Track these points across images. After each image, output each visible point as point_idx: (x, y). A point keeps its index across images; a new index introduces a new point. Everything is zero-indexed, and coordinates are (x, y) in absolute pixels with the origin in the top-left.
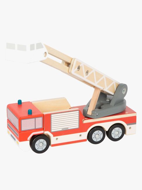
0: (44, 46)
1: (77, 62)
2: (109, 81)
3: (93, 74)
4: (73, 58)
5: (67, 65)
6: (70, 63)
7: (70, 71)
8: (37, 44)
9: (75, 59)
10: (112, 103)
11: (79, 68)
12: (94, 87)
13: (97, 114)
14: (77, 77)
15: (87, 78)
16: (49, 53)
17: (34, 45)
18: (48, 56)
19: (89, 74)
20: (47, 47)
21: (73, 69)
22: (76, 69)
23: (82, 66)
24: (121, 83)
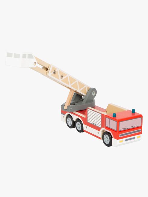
0: (34, 57)
1: (53, 68)
2: (81, 85)
3: (67, 78)
4: (50, 64)
5: (45, 69)
6: (48, 67)
7: (47, 74)
8: (29, 55)
9: (51, 65)
10: (84, 102)
11: (55, 72)
12: (70, 89)
13: (71, 109)
14: (55, 79)
15: (62, 81)
16: (38, 63)
17: (26, 55)
18: (37, 65)
19: (64, 78)
20: (37, 59)
21: (50, 73)
22: (53, 73)
23: (57, 71)
24: (92, 87)
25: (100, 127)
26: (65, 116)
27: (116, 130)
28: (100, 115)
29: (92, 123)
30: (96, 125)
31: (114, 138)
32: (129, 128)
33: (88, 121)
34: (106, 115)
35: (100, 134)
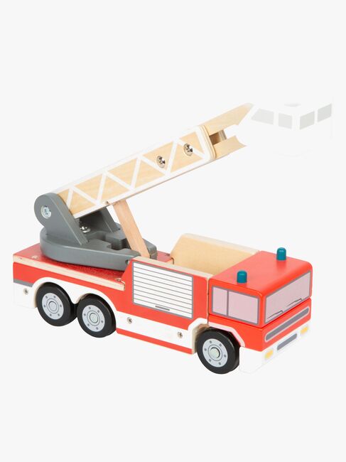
25: (190, 316)
26: (33, 289)
27: (256, 322)
28: (190, 279)
29: (153, 306)
30: (171, 311)
31: (247, 346)
32: (285, 309)
33: (135, 301)
34: (211, 280)
35: (188, 339)
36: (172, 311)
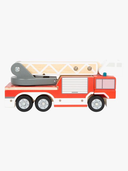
28: (87, 78)
29: (71, 93)
33: (63, 93)
34: (95, 77)
36: (79, 93)
